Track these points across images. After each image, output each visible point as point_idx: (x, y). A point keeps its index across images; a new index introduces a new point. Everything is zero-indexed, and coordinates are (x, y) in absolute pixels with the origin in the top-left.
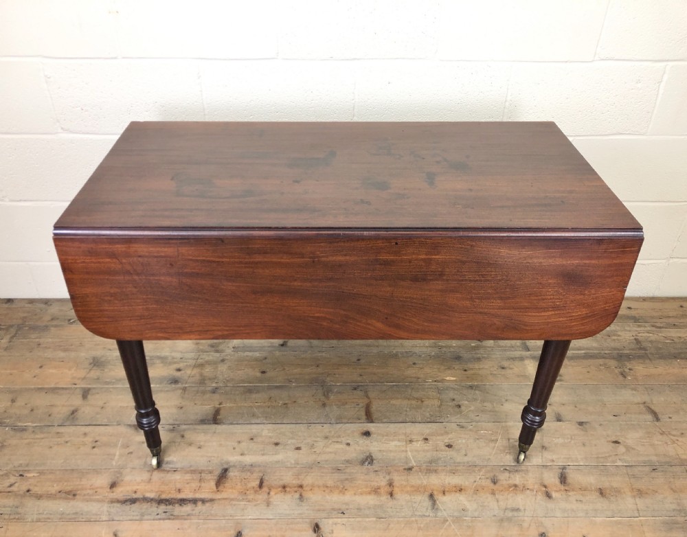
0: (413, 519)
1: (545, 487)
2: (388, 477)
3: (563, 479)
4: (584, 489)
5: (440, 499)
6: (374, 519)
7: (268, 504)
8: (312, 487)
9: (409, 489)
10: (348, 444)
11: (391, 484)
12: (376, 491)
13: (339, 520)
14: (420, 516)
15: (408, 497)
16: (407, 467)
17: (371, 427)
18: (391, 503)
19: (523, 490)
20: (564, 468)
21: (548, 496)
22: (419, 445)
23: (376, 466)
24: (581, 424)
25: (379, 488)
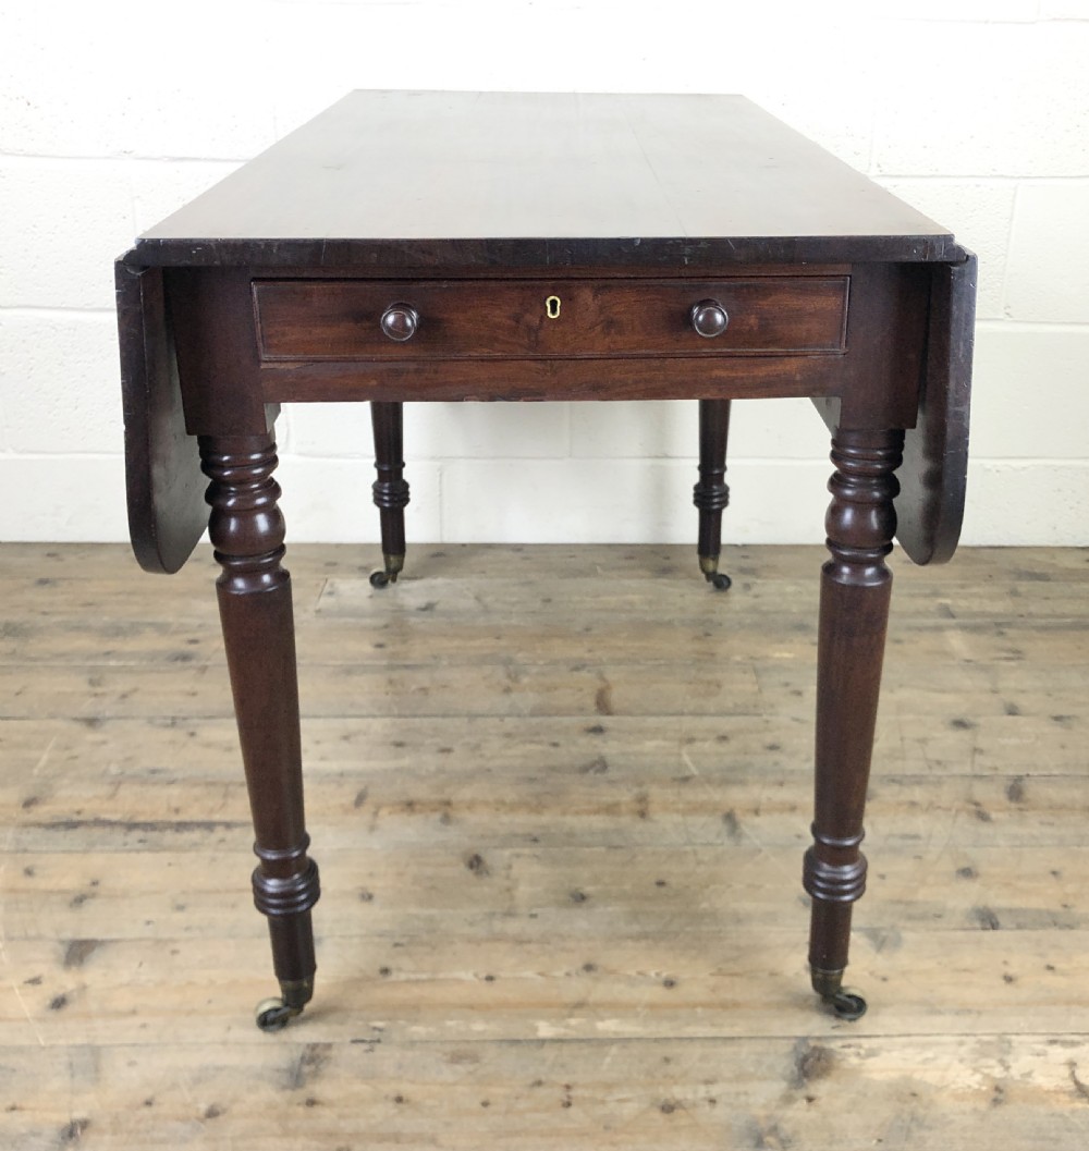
0: (688, 848)
1: (977, 804)
2: (636, 790)
3: (1015, 792)
4: (1056, 808)
5: (747, 822)
6: (603, 849)
7: (372, 828)
8: (471, 805)
9: (681, 806)
10: (555, 745)
11: (642, 799)
12: (611, 809)
13: (526, 851)
14: (702, 844)
15: (678, 818)
16: (680, 776)
17: (606, 721)
18: (640, 825)
19: (927, 810)
20: (1020, 778)
21: (983, 817)
22: (709, 746)
23: (612, 774)
24: (1058, 718)
25: (617, 804)
